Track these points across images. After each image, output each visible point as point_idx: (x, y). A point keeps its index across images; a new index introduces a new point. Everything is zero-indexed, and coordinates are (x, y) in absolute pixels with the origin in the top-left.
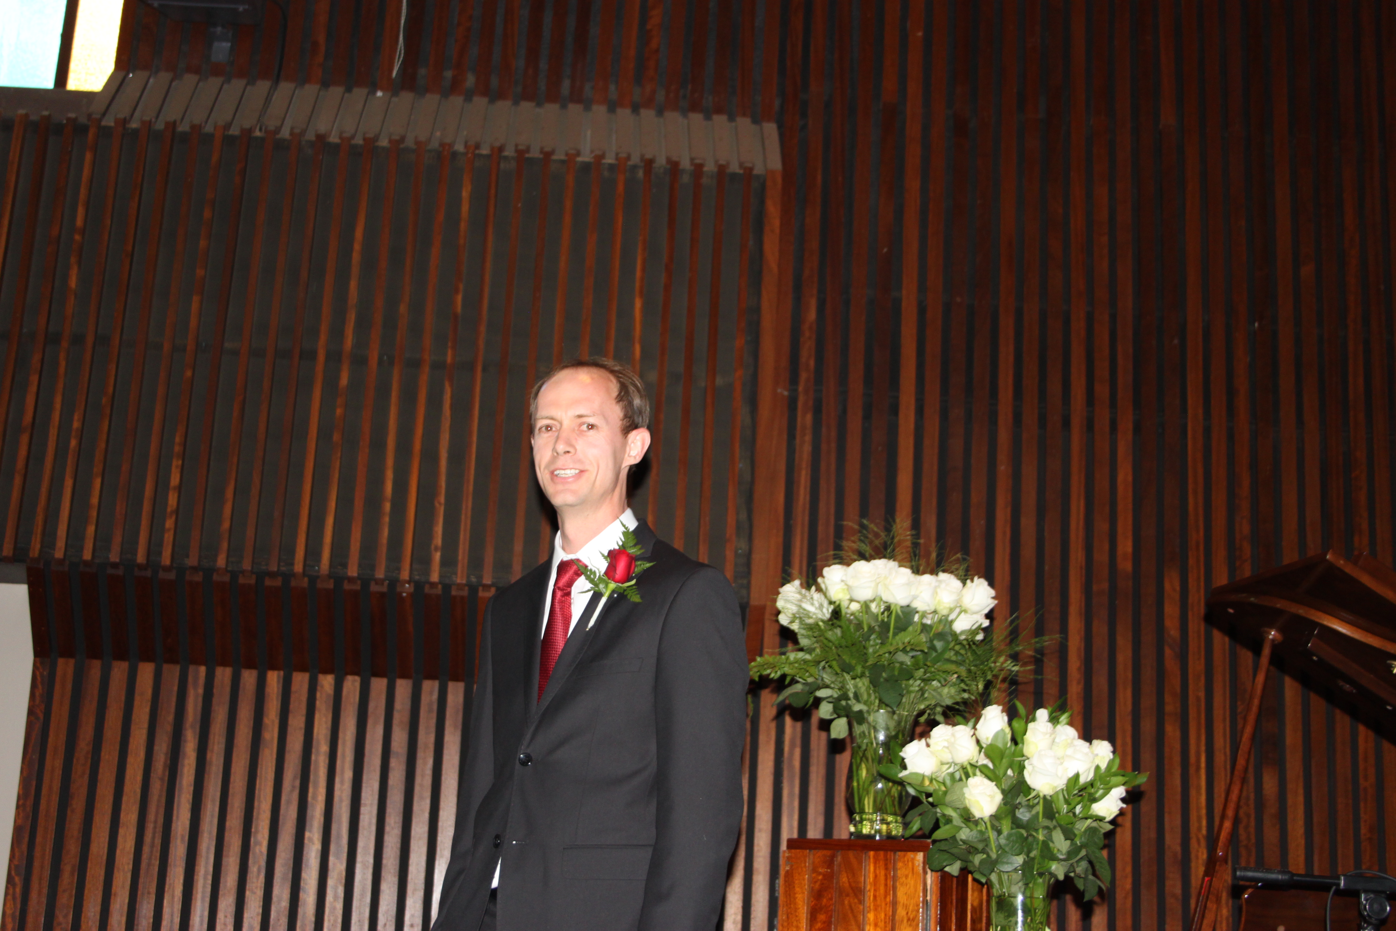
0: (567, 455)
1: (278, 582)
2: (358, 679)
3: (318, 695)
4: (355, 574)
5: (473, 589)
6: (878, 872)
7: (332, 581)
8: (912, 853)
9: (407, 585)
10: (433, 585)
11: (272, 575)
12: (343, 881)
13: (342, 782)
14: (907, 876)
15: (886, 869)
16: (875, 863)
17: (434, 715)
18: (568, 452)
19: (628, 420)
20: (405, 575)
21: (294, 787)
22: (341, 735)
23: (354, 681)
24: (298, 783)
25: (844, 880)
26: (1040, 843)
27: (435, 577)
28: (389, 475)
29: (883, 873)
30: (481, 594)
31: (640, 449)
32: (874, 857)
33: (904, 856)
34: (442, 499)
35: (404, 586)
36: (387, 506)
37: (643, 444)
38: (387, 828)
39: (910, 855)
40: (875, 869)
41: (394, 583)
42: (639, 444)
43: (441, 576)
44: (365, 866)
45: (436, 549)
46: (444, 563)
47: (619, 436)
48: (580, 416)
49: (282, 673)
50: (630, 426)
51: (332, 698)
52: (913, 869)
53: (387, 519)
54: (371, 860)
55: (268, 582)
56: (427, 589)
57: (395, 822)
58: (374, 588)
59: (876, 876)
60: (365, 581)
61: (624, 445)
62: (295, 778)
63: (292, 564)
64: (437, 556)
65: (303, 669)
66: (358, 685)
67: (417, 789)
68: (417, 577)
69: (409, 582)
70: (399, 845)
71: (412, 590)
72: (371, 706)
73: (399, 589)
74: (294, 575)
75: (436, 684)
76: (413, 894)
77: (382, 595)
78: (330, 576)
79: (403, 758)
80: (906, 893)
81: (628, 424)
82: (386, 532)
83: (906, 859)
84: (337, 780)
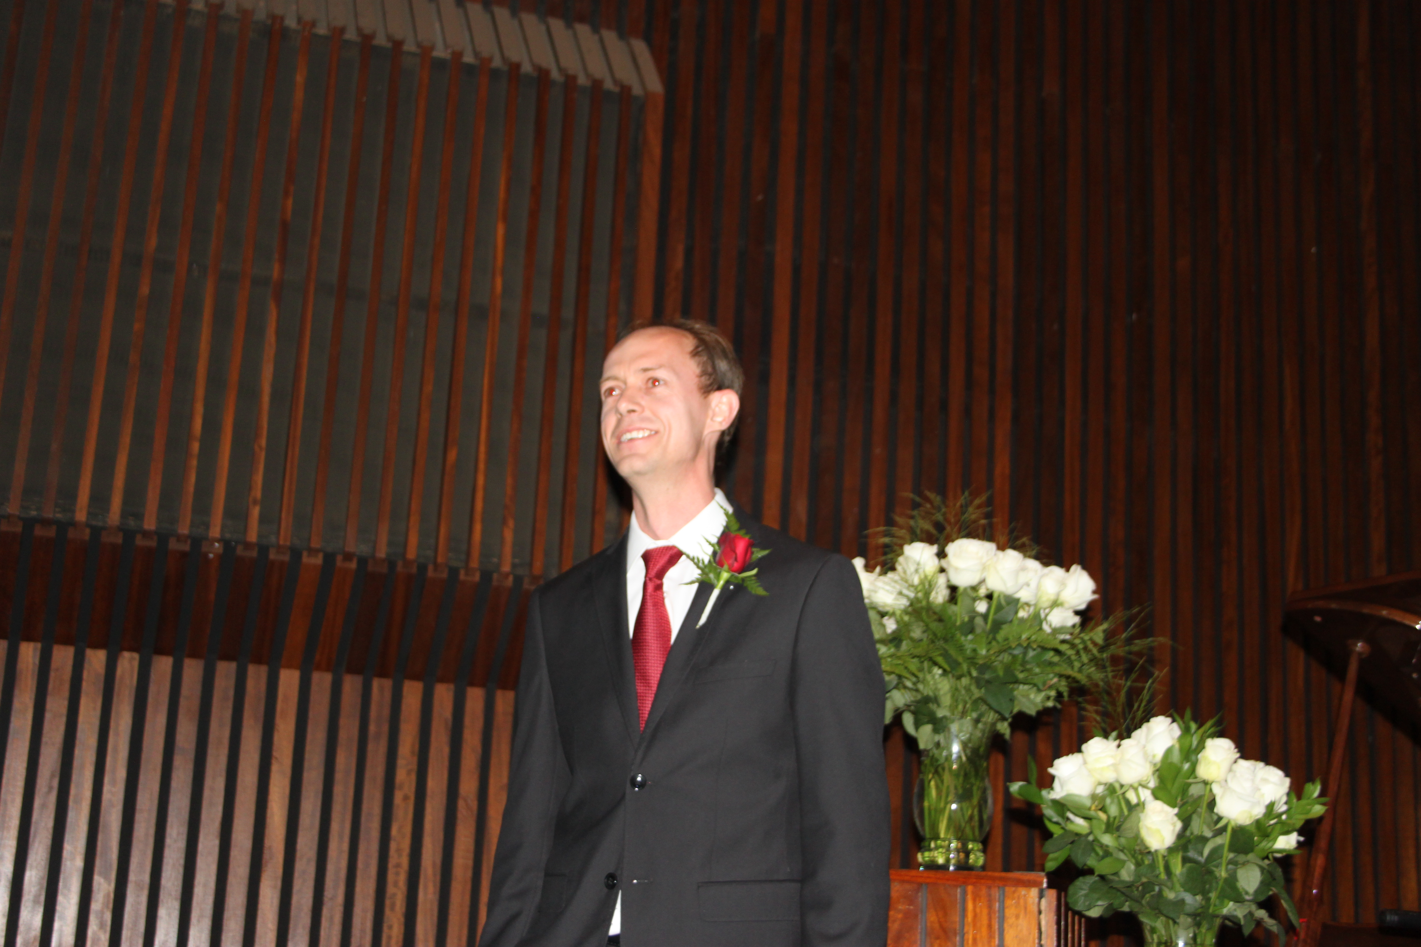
0: (633, 415)
1: (51, 532)
2: (136, 656)
3: (85, 675)
4: (153, 527)
5: (296, 554)
6: (978, 910)
7: (121, 535)
8: (1024, 888)
9: (217, 544)
10: (248, 546)
11: (46, 522)
12: (111, 906)
13: (114, 783)
14: (1017, 917)
15: (990, 907)
16: (974, 900)
17: (230, 704)
18: (633, 411)
19: (707, 377)
20: (215, 532)
21: (50, 788)
22: (112, 724)
23: (132, 659)
24: (56, 783)
25: (932, 919)
26: (1221, 883)
27: (253, 536)
28: (199, 409)
29: (985, 912)
30: (306, 559)
31: (727, 414)
32: (973, 893)
33: (1014, 892)
34: (263, 442)
35: (213, 544)
36: (196, 446)
37: (731, 409)
38: (168, 841)
39: (1023, 891)
40: (975, 907)
41: (197, 541)
42: (725, 408)
43: (260, 536)
44: (139, 885)
45: (255, 502)
46: (263, 520)
47: (696, 397)
48: (645, 370)
49: (39, 645)
50: (711, 385)
51: (102, 679)
52: (1026, 908)
53: (194, 463)
54: (146, 878)
55: (39, 531)
56: (240, 551)
57: (178, 834)
58: (173, 545)
59: (975, 916)
60: (163, 537)
61: (706, 407)
62: (52, 776)
63: (73, 512)
64: (256, 512)
65: (66, 641)
66: (136, 664)
67: (207, 793)
68: (228, 536)
69: (218, 541)
70: (182, 862)
71: (221, 551)
72: (152, 689)
73: (204, 549)
74: (73, 524)
75: (233, 666)
76: (199, 921)
77: (184, 555)
78: (120, 529)
79: (191, 755)
80: (1017, 937)
81: (708, 382)
82: (193, 478)
83: (1016, 895)
84: (107, 780)
